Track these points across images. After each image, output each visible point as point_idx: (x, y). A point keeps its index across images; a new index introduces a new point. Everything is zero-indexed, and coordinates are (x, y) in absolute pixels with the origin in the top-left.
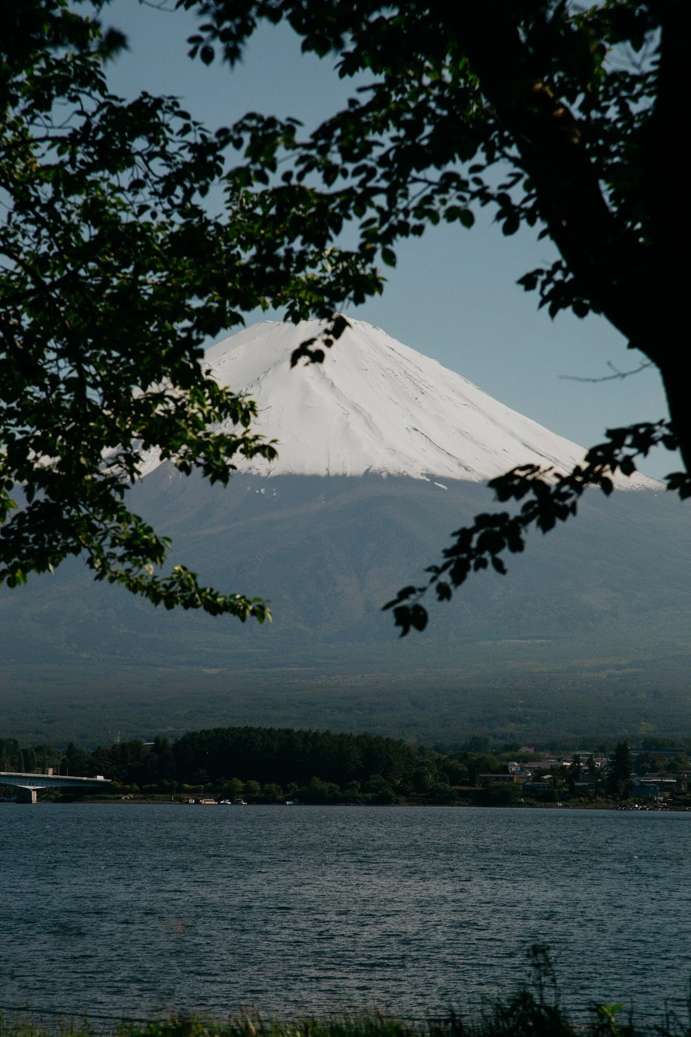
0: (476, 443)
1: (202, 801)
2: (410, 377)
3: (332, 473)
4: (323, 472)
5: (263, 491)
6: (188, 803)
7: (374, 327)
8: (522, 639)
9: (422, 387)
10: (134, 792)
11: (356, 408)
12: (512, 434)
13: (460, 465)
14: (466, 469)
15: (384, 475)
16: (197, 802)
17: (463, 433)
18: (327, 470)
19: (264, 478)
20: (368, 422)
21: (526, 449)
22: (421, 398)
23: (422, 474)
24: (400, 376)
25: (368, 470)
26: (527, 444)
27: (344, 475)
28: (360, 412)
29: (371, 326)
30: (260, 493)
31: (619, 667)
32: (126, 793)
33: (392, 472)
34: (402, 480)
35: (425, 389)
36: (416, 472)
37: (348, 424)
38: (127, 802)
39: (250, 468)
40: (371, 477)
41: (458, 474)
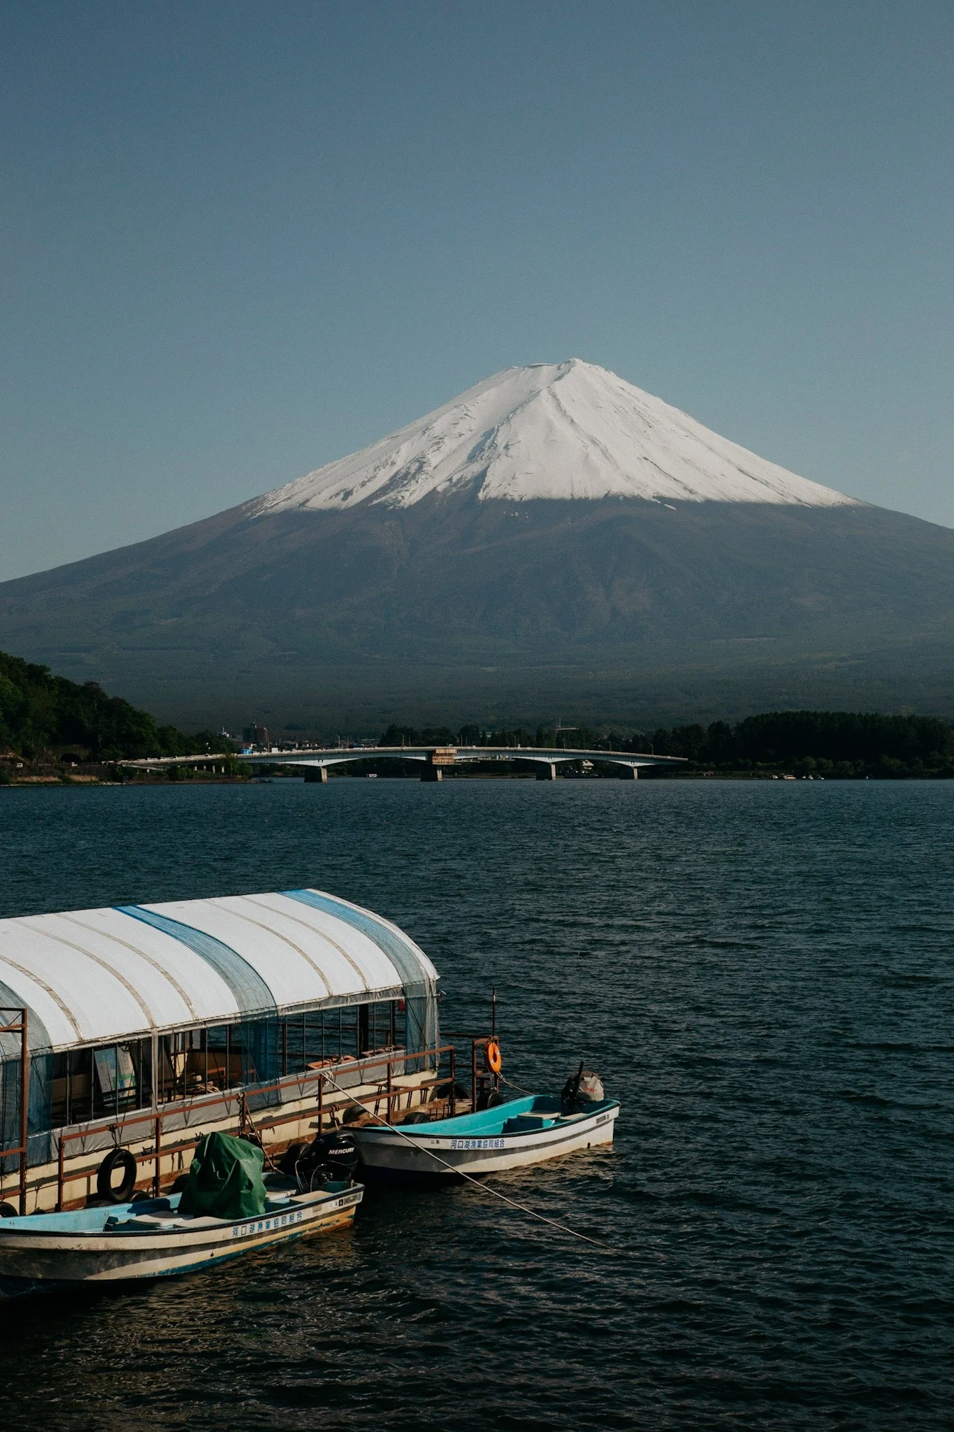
0: (698, 469)
1: (785, 777)
2: (639, 413)
3: (576, 497)
4: (567, 496)
5: (517, 514)
6: (772, 779)
7: (607, 370)
8: (752, 637)
9: (649, 421)
10: (713, 769)
11: (594, 442)
12: (729, 461)
13: (685, 488)
14: (691, 492)
15: (621, 498)
16: (781, 778)
17: (686, 461)
18: (572, 495)
19: (517, 503)
20: (605, 452)
21: (741, 474)
22: (649, 431)
23: (654, 497)
24: (630, 412)
25: (607, 494)
26: (742, 469)
27: (587, 499)
28: (597, 444)
29: (603, 369)
30: (515, 516)
31: (842, 660)
32: (706, 770)
33: (627, 495)
34: (636, 502)
35: (653, 423)
36: (647, 494)
37: (587, 456)
38: (708, 777)
39: (505, 495)
40: (610, 500)
41: (684, 495)
